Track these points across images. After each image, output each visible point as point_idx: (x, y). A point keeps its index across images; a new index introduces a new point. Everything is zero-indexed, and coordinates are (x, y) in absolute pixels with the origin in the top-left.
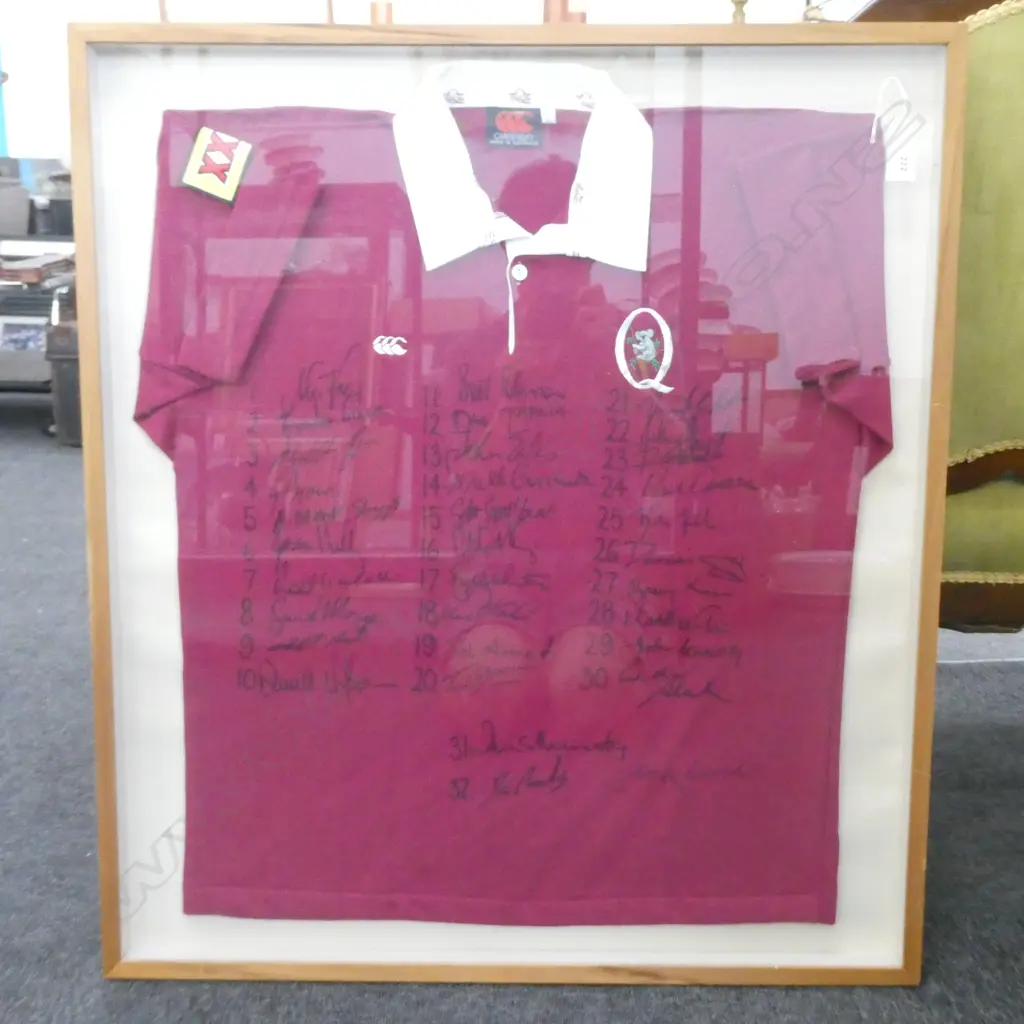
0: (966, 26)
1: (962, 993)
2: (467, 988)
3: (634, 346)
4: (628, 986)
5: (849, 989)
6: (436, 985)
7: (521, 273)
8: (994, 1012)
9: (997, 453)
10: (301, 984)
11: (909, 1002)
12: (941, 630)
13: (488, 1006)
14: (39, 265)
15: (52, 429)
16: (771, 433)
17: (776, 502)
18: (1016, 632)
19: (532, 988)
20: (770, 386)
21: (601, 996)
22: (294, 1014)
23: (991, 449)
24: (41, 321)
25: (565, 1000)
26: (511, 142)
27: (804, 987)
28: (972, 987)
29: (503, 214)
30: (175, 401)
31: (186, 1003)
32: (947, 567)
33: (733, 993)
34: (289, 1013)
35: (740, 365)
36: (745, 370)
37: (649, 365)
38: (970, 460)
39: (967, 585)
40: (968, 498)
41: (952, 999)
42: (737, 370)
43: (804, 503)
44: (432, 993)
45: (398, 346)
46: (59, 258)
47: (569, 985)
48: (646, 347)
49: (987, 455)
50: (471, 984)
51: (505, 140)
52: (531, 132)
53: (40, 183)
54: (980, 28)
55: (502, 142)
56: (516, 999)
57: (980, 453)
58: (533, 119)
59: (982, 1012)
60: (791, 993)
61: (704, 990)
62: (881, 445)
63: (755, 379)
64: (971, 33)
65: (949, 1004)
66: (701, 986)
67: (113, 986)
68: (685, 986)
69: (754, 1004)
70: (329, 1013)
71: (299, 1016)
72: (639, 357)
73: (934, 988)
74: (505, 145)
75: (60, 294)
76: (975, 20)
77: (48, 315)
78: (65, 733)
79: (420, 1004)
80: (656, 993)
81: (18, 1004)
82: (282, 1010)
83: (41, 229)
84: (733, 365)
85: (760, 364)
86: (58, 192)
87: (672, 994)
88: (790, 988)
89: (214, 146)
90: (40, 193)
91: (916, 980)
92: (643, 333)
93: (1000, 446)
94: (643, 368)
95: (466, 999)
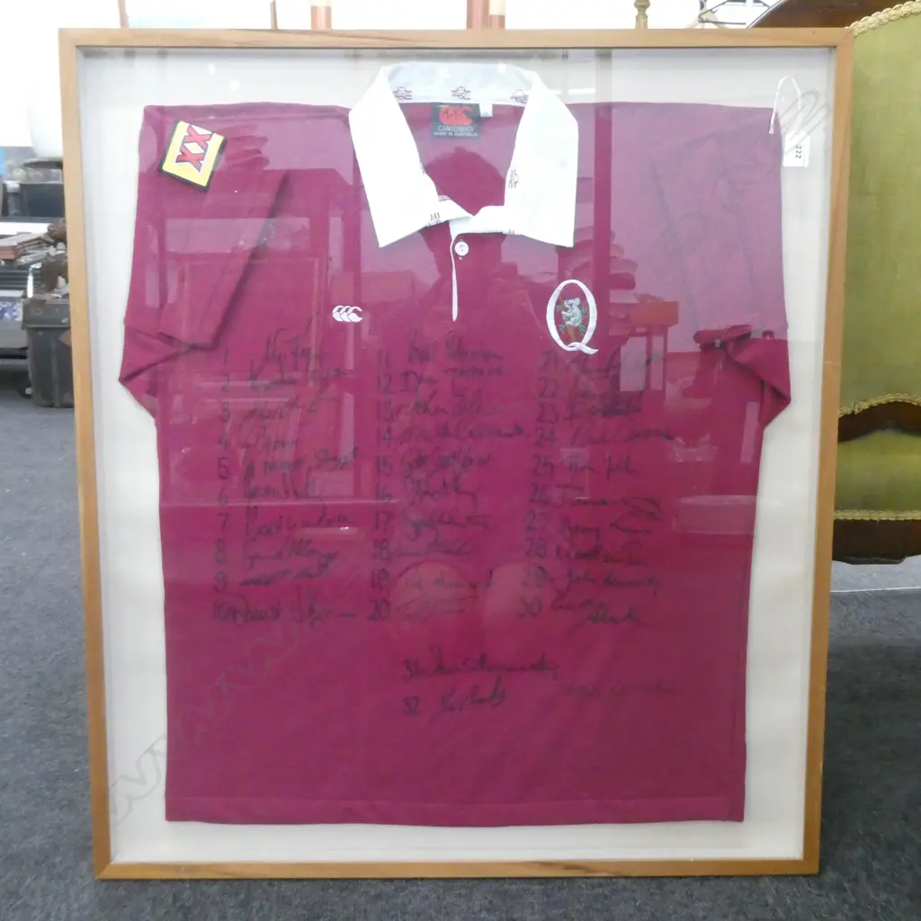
0: (852, 30)
1: (855, 880)
2: (420, 883)
3: (563, 313)
4: (562, 878)
5: (756, 878)
6: (391, 880)
7: (462, 249)
8: (884, 896)
9: (880, 405)
10: (271, 881)
11: (809, 888)
12: (833, 562)
13: (439, 898)
14: (15, 243)
15: (28, 391)
16: (672, 391)
17: (679, 452)
18: (898, 563)
19: (477, 882)
20: (671, 350)
21: (536, 888)
22: (266, 908)
23: (874, 402)
24: (18, 294)
25: (506, 892)
26: (453, 133)
27: (718, 877)
28: (863, 875)
29: (446, 197)
30: (156, 364)
31: (170, 900)
32: (839, 506)
33: (654, 884)
34: (262, 907)
35: (643, 330)
36: (648, 335)
37: (576, 330)
38: (857, 411)
39: (855, 522)
40: (856, 445)
41: (847, 885)
42: (641, 335)
43: (702, 452)
44: (389, 888)
45: (354, 315)
46: (33, 237)
47: (510, 878)
48: (573, 315)
49: (872, 407)
50: (422, 879)
51: (448, 132)
52: (471, 125)
53: (11, 169)
54: (864, 32)
55: (445, 133)
56: (463, 892)
57: (865, 406)
58: (472, 113)
59: (872, 896)
60: (706, 883)
61: (629, 881)
62: (780, 399)
63: (657, 342)
64: (856, 37)
65: (845, 890)
66: (627, 877)
67: (104, 885)
68: (611, 878)
69: (673, 893)
70: (297, 907)
71: (271, 909)
72: (568, 323)
73: (831, 876)
74: (448, 136)
75: (35, 269)
76: (859, 26)
77: (25, 289)
78: (52, 661)
79: (378, 897)
80: (586, 884)
81: (19, 903)
82: (256, 904)
83: (13, 211)
84: (638, 330)
85: (663, 330)
86: (28, 177)
87: (601, 885)
88: (704, 878)
89: (191, 137)
90: (11, 179)
91: (815, 870)
92: (571, 301)
93: (883, 400)
94: (571, 333)
95: (418, 892)
